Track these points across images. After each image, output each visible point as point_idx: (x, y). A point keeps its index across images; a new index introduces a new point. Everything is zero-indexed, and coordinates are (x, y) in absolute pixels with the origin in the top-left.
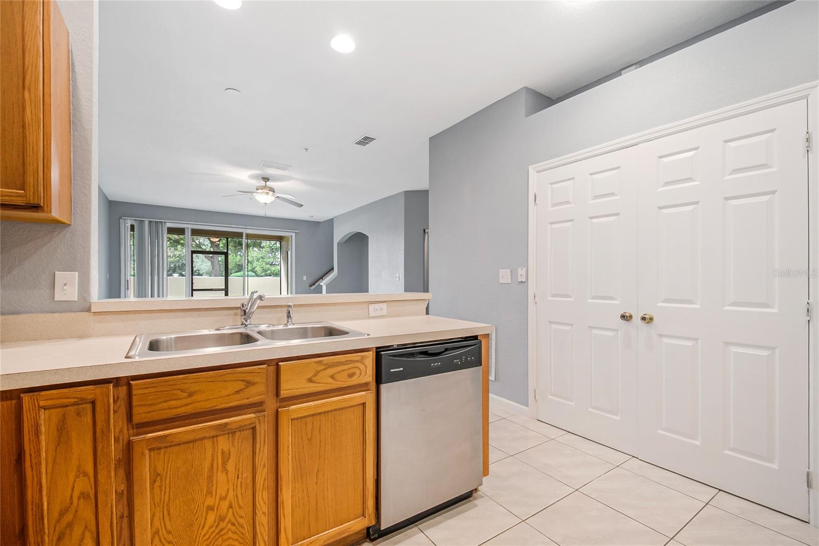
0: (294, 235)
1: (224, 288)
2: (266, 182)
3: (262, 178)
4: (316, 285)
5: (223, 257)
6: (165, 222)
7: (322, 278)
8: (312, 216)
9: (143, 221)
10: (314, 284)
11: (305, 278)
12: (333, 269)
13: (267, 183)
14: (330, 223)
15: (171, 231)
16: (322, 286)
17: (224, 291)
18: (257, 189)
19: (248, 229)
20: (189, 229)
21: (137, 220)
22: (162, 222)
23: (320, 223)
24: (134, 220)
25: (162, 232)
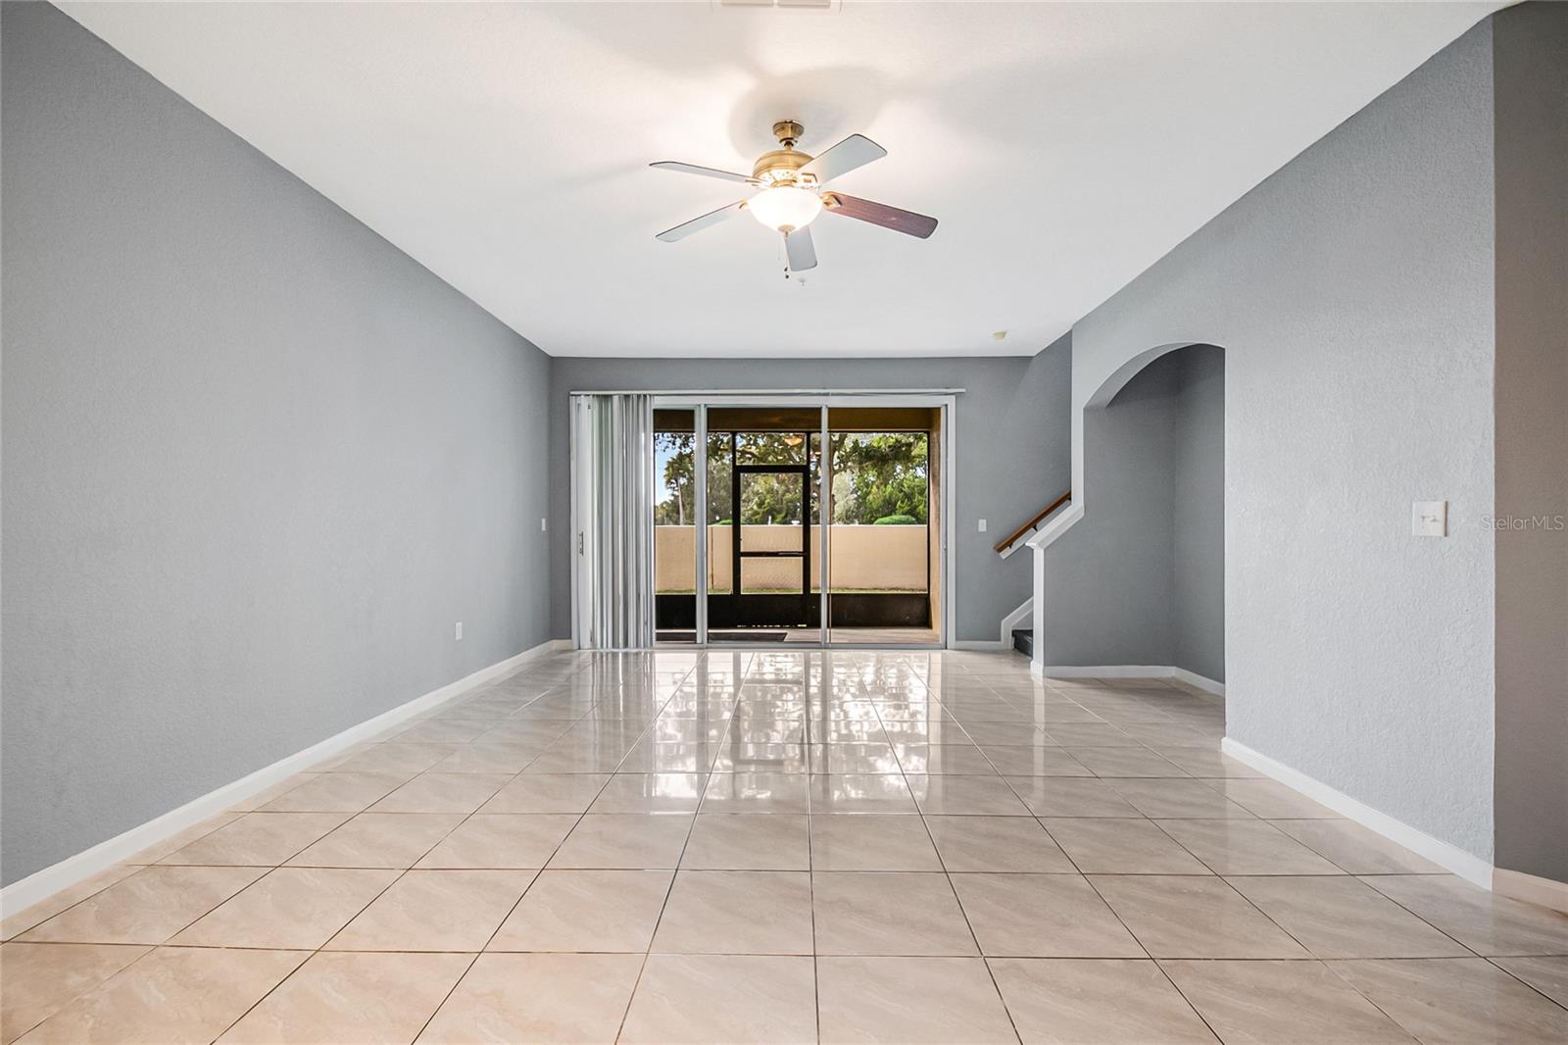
0: (951, 401)
1: (801, 550)
4: (1017, 545)
5: (800, 475)
6: (650, 396)
7: (1033, 525)
9: (610, 396)
10: (1010, 544)
11: (982, 526)
12: (1068, 497)
14: (1061, 350)
16: (1032, 550)
17: (800, 558)
19: (833, 395)
20: (703, 406)
21: (598, 396)
22: (645, 396)
23: (1029, 358)
24: (594, 395)
25: (645, 431)
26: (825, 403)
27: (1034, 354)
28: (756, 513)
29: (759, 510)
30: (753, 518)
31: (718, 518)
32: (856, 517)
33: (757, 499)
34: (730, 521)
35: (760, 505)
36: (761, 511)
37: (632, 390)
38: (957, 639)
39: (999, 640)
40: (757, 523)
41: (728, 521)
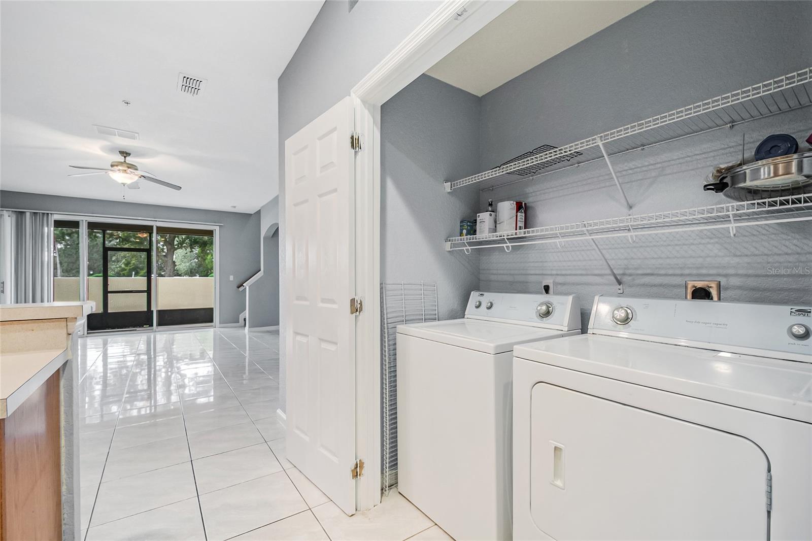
0: (217, 228)
1: (146, 289)
2: (125, 157)
3: (119, 152)
6: (51, 214)
8: (235, 207)
9: (24, 212)
10: (242, 285)
11: (231, 278)
13: (127, 158)
14: (257, 215)
15: (58, 224)
16: (246, 288)
17: (146, 294)
18: (112, 166)
19: (159, 221)
20: (84, 221)
21: (15, 211)
22: (48, 214)
23: (251, 214)
24: (12, 211)
25: (47, 226)
26: (155, 224)
27: (253, 213)
28: (124, 270)
29: (126, 268)
30: (122, 273)
31: (91, 273)
32: (197, 273)
33: (124, 261)
34: (101, 274)
35: (127, 264)
36: (128, 268)
37: (39, 210)
38: (220, 323)
39: (238, 322)
40: (124, 276)
41: (100, 275)
